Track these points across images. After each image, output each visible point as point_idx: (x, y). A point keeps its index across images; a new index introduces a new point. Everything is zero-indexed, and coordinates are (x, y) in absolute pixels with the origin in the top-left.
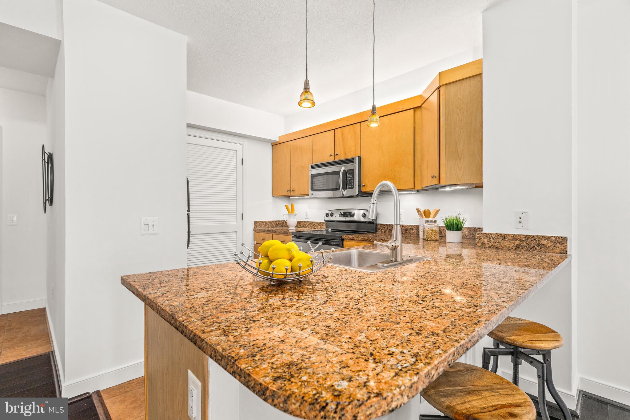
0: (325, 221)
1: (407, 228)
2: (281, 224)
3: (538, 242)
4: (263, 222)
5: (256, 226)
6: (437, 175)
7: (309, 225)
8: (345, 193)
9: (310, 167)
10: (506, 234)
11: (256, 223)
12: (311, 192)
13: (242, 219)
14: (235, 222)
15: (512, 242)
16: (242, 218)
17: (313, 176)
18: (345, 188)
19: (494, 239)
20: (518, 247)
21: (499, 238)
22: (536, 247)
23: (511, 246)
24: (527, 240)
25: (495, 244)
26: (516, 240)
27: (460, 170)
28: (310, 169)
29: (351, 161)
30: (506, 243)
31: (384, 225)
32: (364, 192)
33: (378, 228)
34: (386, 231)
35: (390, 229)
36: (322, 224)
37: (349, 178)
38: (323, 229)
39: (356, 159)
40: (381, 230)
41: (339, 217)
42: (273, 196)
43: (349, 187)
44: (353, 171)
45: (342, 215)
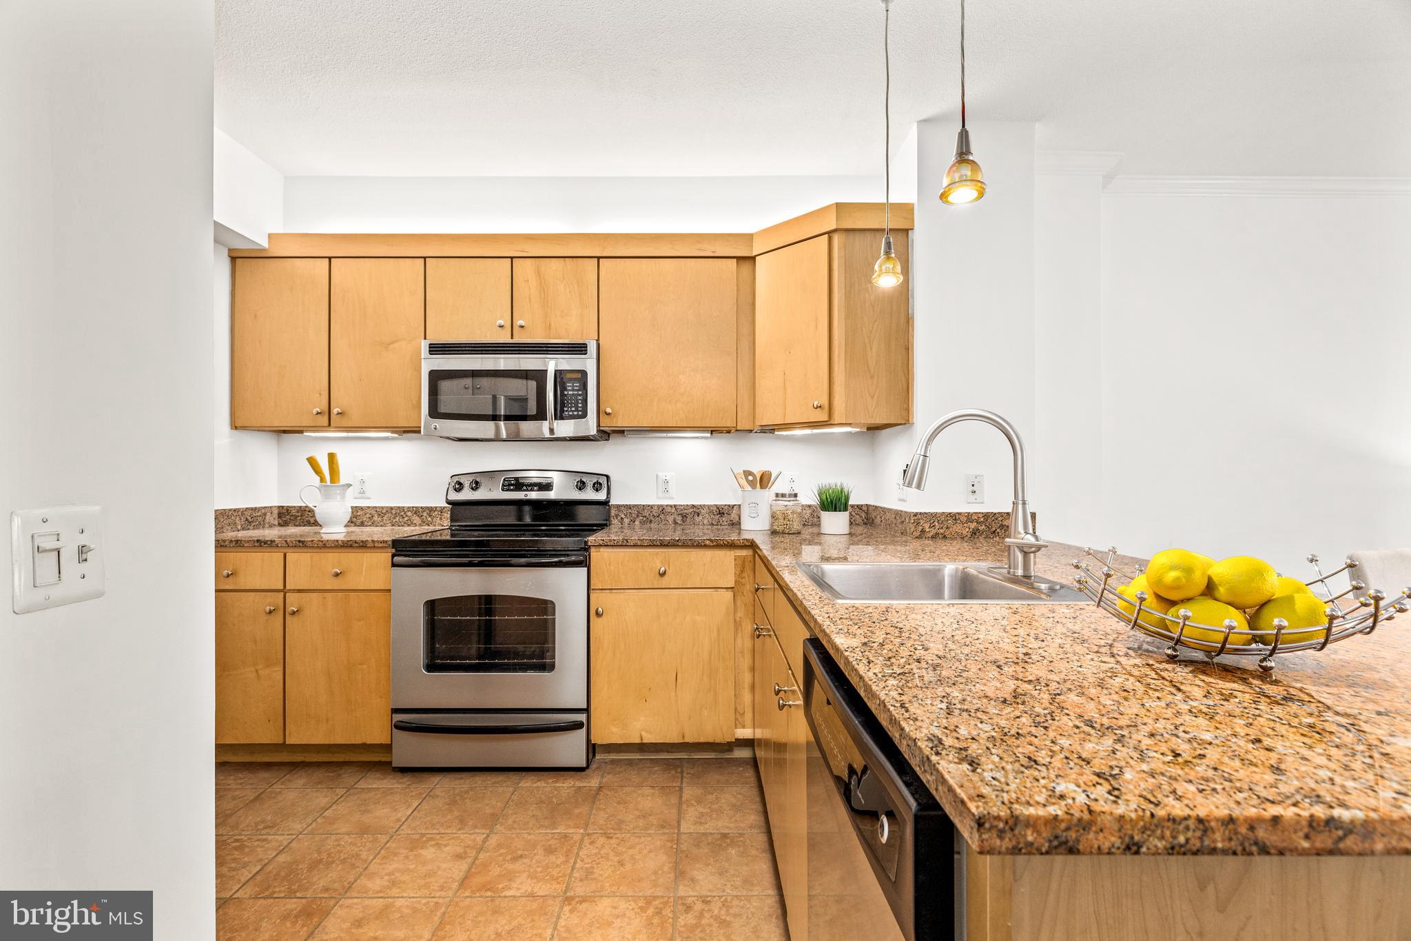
0: (449, 502)
1: (686, 511)
3: (1001, 523)
6: (825, 402)
7: (376, 518)
8: (565, 428)
9: (425, 351)
10: (957, 513)
12: (427, 421)
15: (965, 525)
17: (436, 377)
18: (559, 415)
19: (940, 522)
20: (974, 533)
21: (947, 520)
22: (998, 530)
23: (964, 532)
24: (987, 520)
25: (942, 531)
26: (972, 522)
27: (873, 398)
28: (426, 355)
29: (580, 349)
30: (957, 528)
31: (629, 507)
32: (608, 428)
33: (613, 514)
34: (634, 522)
35: (644, 515)
36: (436, 513)
37: (570, 393)
38: (435, 526)
39: (592, 348)
40: (622, 518)
41: (503, 490)
42: (236, 428)
43: (571, 413)
44: (584, 373)
45: (512, 485)
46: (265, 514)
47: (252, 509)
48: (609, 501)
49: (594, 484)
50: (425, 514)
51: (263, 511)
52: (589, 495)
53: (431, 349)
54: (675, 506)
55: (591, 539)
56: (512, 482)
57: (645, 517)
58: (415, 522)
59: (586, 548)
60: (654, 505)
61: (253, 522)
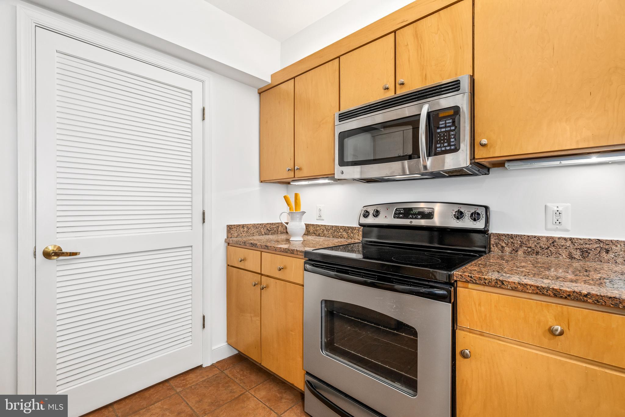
0: (361, 225)
2: (275, 229)
4: (243, 226)
5: (229, 234)
7: (325, 232)
9: (337, 118)
11: (230, 228)
12: (338, 169)
13: (204, 222)
14: (190, 228)
16: (204, 219)
17: (343, 136)
18: (431, 152)
28: (337, 122)
29: (455, 86)
31: (511, 237)
32: (484, 160)
33: (492, 242)
34: (517, 251)
35: (529, 246)
36: (356, 231)
37: (443, 130)
38: (355, 239)
39: (465, 85)
40: (502, 247)
41: (394, 217)
42: (262, 182)
43: (443, 149)
44: (456, 110)
45: (401, 214)
46: (278, 227)
47: (270, 224)
48: (488, 230)
49: (472, 214)
50: (349, 231)
51: (277, 225)
52: (467, 223)
53: (340, 118)
54: (571, 239)
55: (457, 273)
56: (402, 211)
57: (530, 247)
58: (344, 236)
59: (451, 283)
60: (542, 237)
61: (271, 230)
